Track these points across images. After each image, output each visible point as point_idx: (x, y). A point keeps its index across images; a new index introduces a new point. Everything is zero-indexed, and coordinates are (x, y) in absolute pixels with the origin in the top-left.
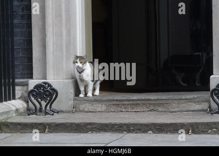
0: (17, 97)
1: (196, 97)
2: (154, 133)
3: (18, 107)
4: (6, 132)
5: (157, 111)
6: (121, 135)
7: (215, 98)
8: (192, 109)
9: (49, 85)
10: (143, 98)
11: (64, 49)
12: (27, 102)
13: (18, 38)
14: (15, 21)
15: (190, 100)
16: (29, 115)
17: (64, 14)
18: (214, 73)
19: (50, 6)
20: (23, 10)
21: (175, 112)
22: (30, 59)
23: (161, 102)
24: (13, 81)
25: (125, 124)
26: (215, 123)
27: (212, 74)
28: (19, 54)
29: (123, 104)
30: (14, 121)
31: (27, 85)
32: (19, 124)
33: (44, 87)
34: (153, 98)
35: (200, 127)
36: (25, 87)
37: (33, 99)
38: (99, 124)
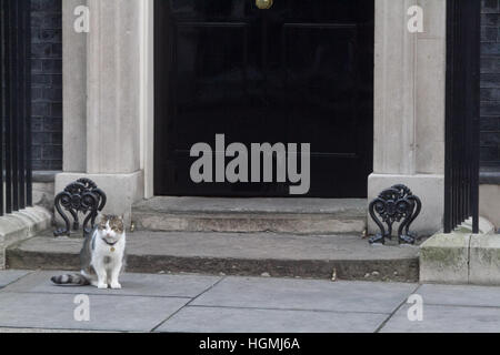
0: (34, 201)
1: (343, 209)
2: (272, 276)
3: (37, 221)
4: (16, 268)
5: (276, 231)
6: (215, 279)
7: (377, 215)
8: (336, 230)
9: (92, 184)
10: (252, 210)
11: (118, 122)
12: (52, 211)
13: (39, 100)
14: (34, 71)
15: (333, 215)
16: (56, 235)
17: (118, 61)
18: (375, 169)
19: (96, 48)
20: (48, 52)
21: (307, 234)
22: (58, 136)
23: (284, 217)
24: (29, 174)
25: (223, 260)
26: (376, 262)
27: (371, 171)
28: (40, 129)
29: (217, 220)
30: (32, 249)
31: (51, 181)
32: (40, 254)
33: (83, 189)
34: (269, 210)
35: (350, 268)
36: (49, 185)
37: (62, 208)
38: (178, 258)
